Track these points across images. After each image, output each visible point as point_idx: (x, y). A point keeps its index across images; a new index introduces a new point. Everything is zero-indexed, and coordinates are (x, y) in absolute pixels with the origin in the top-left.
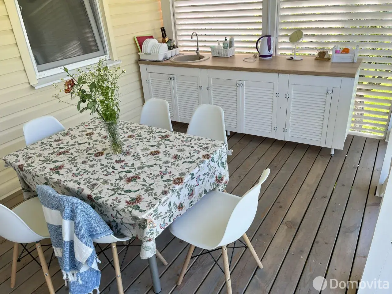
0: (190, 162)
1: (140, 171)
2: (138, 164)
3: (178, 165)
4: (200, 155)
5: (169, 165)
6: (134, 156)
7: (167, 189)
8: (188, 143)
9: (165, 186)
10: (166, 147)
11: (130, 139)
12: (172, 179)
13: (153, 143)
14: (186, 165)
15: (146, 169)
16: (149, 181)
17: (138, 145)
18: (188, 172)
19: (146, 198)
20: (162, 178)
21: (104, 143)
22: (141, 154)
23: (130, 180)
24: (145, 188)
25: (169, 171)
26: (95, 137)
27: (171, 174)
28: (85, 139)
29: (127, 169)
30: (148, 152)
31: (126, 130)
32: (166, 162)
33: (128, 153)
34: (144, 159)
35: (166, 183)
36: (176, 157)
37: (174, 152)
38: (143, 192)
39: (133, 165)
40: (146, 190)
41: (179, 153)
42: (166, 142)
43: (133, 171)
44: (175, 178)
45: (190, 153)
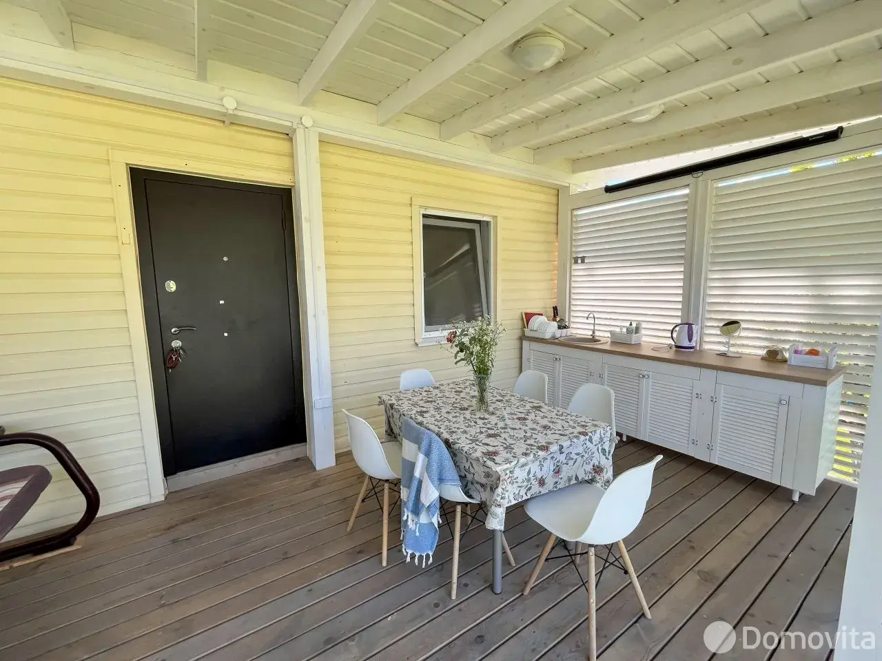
0: (561, 435)
1: (503, 431)
2: (501, 424)
3: (546, 434)
4: (576, 431)
5: (536, 432)
6: (498, 417)
7: (528, 452)
8: (563, 418)
9: (527, 449)
10: (536, 416)
11: (498, 403)
12: (536, 444)
13: (521, 410)
14: (557, 437)
15: (509, 430)
16: (510, 441)
17: (505, 409)
18: (557, 442)
19: (504, 454)
20: (525, 441)
21: (471, 401)
22: (506, 416)
23: (490, 436)
24: (505, 446)
25: (534, 436)
26: (462, 395)
27: (536, 440)
28: (453, 395)
29: (489, 426)
30: (515, 417)
31: (495, 394)
32: (533, 429)
33: (493, 413)
34: (508, 422)
35: (528, 447)
36: (545, 427)
37: (545, 422)
38: (502, 448)
39: (496, 424)
40: (506, 448)
41: (550, 424)
42: (537, 412)
43: (495, 429)
44: (540, 445)
45: (563, 427)
